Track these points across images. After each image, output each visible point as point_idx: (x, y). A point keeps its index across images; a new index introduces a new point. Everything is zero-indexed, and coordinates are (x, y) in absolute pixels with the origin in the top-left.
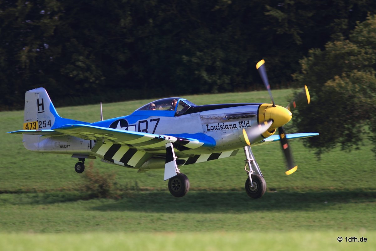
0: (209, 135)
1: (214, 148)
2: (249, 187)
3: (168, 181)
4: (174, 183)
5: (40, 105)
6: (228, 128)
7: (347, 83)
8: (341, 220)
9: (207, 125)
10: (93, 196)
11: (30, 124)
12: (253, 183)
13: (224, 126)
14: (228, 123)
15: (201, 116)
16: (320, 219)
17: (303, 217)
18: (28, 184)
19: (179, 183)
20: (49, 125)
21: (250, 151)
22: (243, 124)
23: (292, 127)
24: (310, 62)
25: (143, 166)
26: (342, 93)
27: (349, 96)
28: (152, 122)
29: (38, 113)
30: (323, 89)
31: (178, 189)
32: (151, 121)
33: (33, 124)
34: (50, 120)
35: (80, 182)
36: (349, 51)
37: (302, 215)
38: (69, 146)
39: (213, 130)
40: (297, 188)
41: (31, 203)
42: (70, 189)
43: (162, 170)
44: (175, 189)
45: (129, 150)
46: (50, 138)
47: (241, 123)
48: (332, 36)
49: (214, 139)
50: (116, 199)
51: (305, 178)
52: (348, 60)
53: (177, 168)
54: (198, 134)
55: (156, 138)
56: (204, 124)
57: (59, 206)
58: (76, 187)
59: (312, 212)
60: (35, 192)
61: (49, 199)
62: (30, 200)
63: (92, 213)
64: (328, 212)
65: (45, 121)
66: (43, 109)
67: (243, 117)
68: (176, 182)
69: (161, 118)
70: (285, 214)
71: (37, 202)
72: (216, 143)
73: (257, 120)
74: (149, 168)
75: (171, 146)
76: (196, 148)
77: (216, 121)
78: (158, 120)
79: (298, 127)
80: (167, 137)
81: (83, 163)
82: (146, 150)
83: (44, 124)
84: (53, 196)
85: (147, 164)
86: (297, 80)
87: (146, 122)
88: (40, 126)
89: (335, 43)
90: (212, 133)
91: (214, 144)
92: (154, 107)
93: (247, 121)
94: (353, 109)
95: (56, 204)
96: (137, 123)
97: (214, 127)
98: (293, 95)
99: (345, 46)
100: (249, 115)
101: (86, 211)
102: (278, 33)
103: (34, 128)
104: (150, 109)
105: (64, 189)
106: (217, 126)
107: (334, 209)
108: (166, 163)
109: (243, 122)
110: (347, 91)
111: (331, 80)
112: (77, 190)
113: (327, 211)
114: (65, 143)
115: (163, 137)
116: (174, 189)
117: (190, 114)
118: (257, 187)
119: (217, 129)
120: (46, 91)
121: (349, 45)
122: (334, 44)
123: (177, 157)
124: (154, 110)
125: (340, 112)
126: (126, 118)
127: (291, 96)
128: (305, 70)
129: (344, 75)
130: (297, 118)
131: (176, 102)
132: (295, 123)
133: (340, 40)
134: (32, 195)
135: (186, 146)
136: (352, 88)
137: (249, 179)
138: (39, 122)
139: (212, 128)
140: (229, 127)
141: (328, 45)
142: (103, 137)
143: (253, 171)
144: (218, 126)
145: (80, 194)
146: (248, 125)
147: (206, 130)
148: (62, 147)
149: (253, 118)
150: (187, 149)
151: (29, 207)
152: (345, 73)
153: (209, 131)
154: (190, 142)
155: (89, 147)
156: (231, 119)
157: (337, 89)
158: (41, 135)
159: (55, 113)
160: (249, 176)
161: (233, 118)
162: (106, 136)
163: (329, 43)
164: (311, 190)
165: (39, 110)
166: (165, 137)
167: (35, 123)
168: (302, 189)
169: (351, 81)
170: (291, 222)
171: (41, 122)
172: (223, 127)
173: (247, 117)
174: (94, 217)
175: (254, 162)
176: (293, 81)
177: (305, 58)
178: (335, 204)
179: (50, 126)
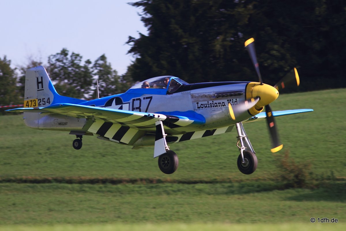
0: (198, 113)
1: (204, 125)
2: (241, 163)
3: (158, 158)
4: (164, 160)
5: (40, 83)
6: (217, 106)
9: (198, 103)
10: (288, 186)
11: (30, 101)
12: (245, 160)
14: (217, 101)
15: (192, 94)
18: (223, 173)
19: (168, 160)
21: (242, 128)
22: (231, 102)
28: (145, 99)
29: (38, 91)
31: (167, 165)
33: (33, 101)
34: (49, 98)
35: (275, 172)
38: (67, 123)
39: (202, 108)
41: (226, 193)
42: (266, 179)
43: (152, 147)
44: (165, 166)
45: (121, 127)
46: (49, 115)
47: (229, 101)
49: (204, 116)
50: (312, 189)
53: (167, 146)
54: (189, 111)
55: (145, 116)
56: (195, 102)
57: (254, 196)
58: (272, 177)
60: (230, 182)
61: (244, 190)
62: (225, 190)
63: (288, 203)
65: (44, 99)
66: (42, 87)
67: (231, 95)
68: (166, 159)
69: (154, 96)
71: (232, 192)
72: (205, 120)
75: (161, 124)
76: (186, 125)
77: (206, 99)
78: (151, 98)
80: (156, 115)
81: (81, 140)
84: (248, 186)
85: (141, 141)
87: (140, 100)
88: (40, 104)
90: (202, 110)
91: (204, 122)
92: (147, 86)
93: (235, 99)
95: (252, 194)
96: (131, 101)
97: (204, 105)
100: (237, 93)
101: (282, 200)
103: (34, 106)
104: (144, 87)
105: (260, 179)
106: (207, 104)
108: (156, 140)
112: (273, 180)
114: (63, 120)
116: (163, 166)
117: (181, 92)
118: (248, 163)
119: (207, 107)
124: (147, 88)
126: (121, 96)
131: (168, 81)
134: (227, 185)
135: (176, 123)
138: (39, 100)
139: (202, 106)
142: (93, 116)
145: (276, 184)
146: (236, 103)
147: (197, 108)
148: (60, 124)
149: (241, 96)
150: (178, 126)
151: (224, 197)
153: (199, 109)
154: (180, 119)
156: (220, 98)
158: (40, 113)
159: (54, 91)
160: (241, 153)
161: (221, 96)
165: (38, 88)
166: (154, 115)
167: (35, 100)
172: (212, 105)
173: (235, 95)
174: (290, 207)
175: (246, 138)
179: (49, 104)
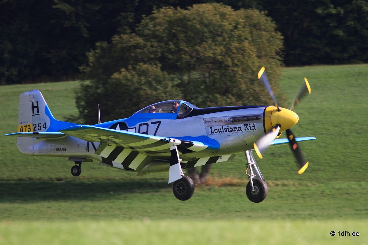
0: (212, 138)
1: (218, 151)
2: (250, 191)
4: (179, 186)
5: (35, 107)
6: (232, 131)
7: (133, 76)
8: (126, 210)
9: (211, 128)
11: (24, 126)
12: (254, 187)
13: (228, 128)
14: (233, 126)
15: (204, 119)
16: (106, 209)
17: (89, 207)
19: (184, 186)
20: (44, 127)
21: (251, 155)
22: (248, 127)
23: (79, 118)
24: (97, 55)
25: (143, 169)
26: (127, 86)
27: (135, 88)
29: (33, 115)
30: (109, 81)
31: (183, 192)
32: (152, 123)
33: (27, 126)
34: (45, 123)
36: (135, 44)
37: (89, 205)
38: (66, 149)
40: (84, 178)
44: (180, 192)
45: (131, 152)
46: (45, 141)
47: (246, 126)
48: (119, 29)
49: (218, 141)
51: (91, 168)
52: (134, 53)
53: (182, 171)
55: (161, 140)
56: (208, 127)
59: (98, 202)
64: (113, 202)
65: (40, 124)
66: (38, 112)
67: (248, 120)
68: (181, 185)
69: (162, 120)
70: (71, 204)
72: (220, 146)
73: (263, 123)
74: (149, 172)
75: (175, 149)
76: (200, 151)
77: (220, 123)
78: (159, 122)
79: (85, 119)
80: (172, 140)
81: (80, 166)
82: (147, 152)
83: (39, 127)
85: (148, 167)
86: (84, 72)
87: (147, 124)
88: (34, 128)
89: (121, 36)
90: (216, 136)
91: (218, 147)
92: (155, 110)
93: (253, 124)
94: (138, 101)
96: (137, 126)
98: (80, 87)
99: (131, 40)
100: (255, 117)
102: (65, 26)
103: (28, 131)
104: (151, 111)
106: (221, 129)
107: (119, 199)
108: (170, 166)
109: (249, 124)
110: (133, 83)
111: (118, 73)
113: (112, 200)
114: (61, 146)
115: (168, 140)
116: (178, 192)
117: (193, 117)
118: (258, 191)
119: (221, 132)
120: (41, 93)
121: (135, 38)
122: (121, 38)
123: (181, 160)
124: (154, 112)
125: (126, 104)
126: (125, 120)
127: (78, 88)
128: (92, 63)
129: (130, 67)
130: (84, 110)
131: (178, 105)
132: (82, 114)
133: (126, 34)
135: (190, 148)
136: (138, 81)
137: (250, 183)
138: (34, 125)
139: (216, 131)
140: (234, 130)
141: (114, 38)
142: (108, 139)
143: (254, 175)
144: (223, 129)
146: (253, 128)
147: (210, 133)
148: (58, 150)
149: (259, 121)
150: (191, 151)
152: (131, 66)
153: (212, 134)
154: (194, 145)
155: (86, 150)
156: (235, 122)
157: (123, 82)
158: (36, 138)
160: (250, 180)
161: (238, 120)
162: (112, 137)
163: (116, 36)
164: (97, 180)
165: (33, 113)
166: (170, 140)
167: (30, 125)
168: (88, 179)
169: (136, 73)
170: (78, 211)
171: (36, 124)
172: (227, 130)
173: (253, 119)
175: (255, 165)
176: (80, 73)
177: (92, 51)
178: (120, 194)
179: (46, 129)
